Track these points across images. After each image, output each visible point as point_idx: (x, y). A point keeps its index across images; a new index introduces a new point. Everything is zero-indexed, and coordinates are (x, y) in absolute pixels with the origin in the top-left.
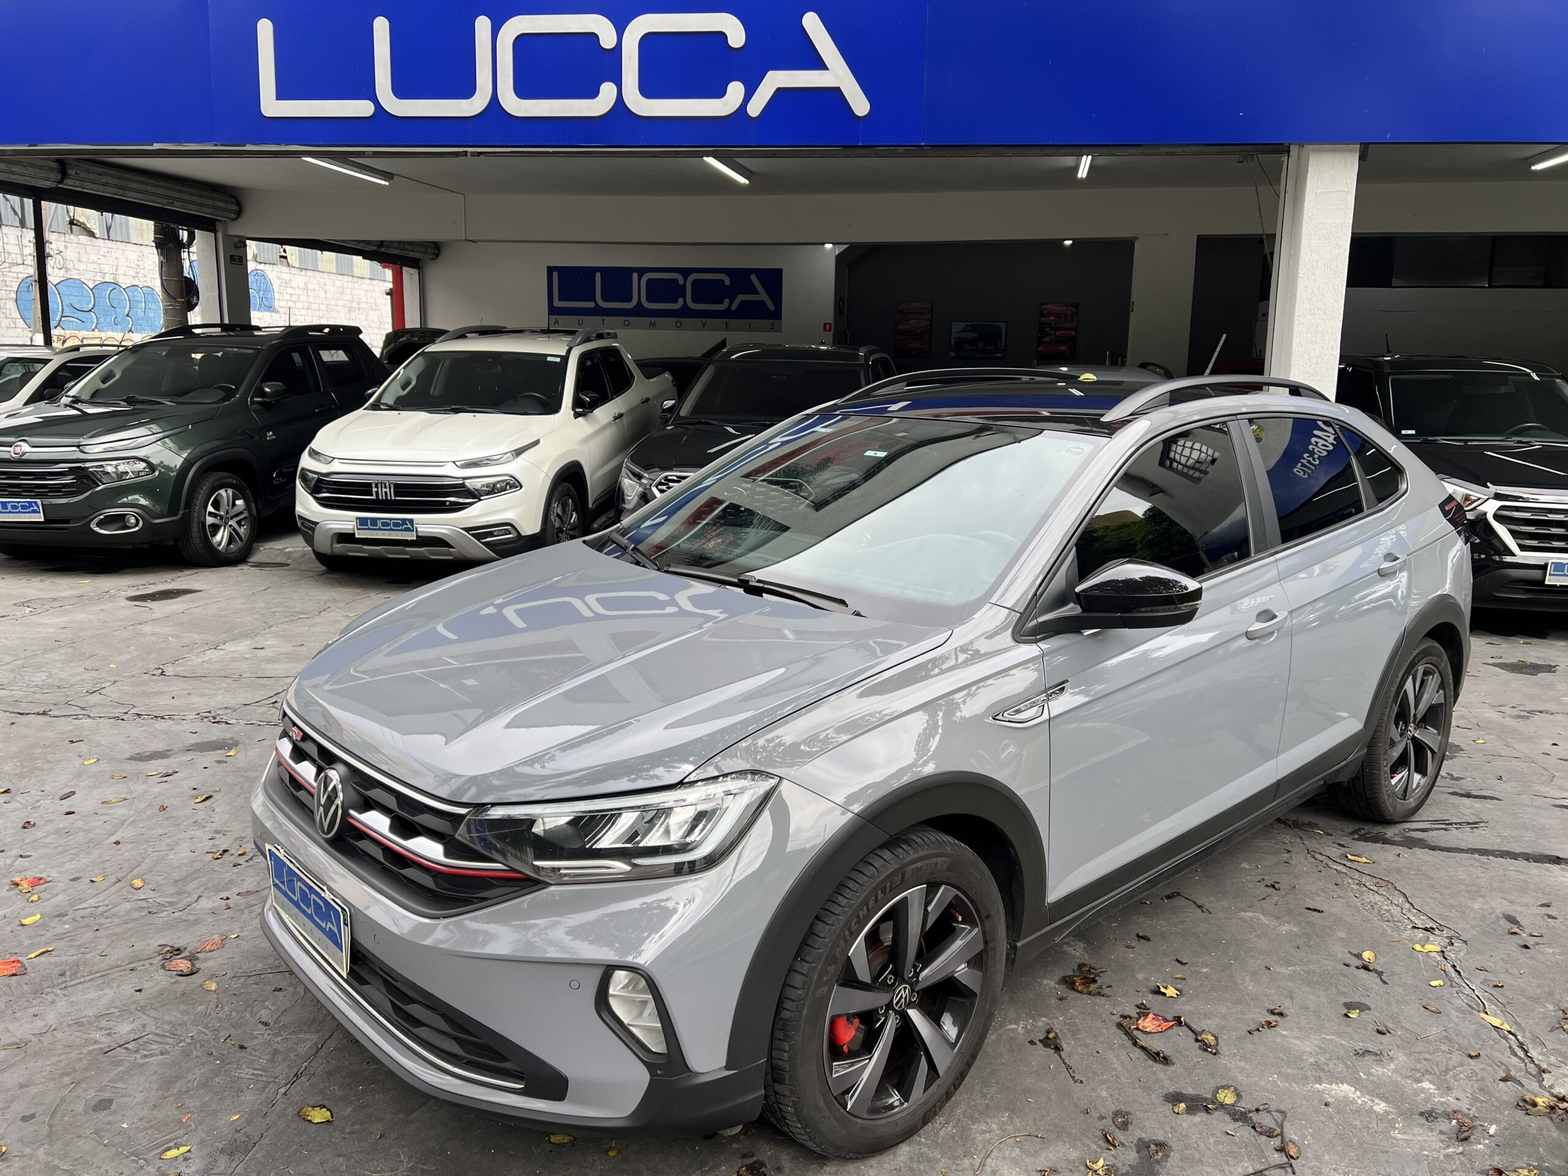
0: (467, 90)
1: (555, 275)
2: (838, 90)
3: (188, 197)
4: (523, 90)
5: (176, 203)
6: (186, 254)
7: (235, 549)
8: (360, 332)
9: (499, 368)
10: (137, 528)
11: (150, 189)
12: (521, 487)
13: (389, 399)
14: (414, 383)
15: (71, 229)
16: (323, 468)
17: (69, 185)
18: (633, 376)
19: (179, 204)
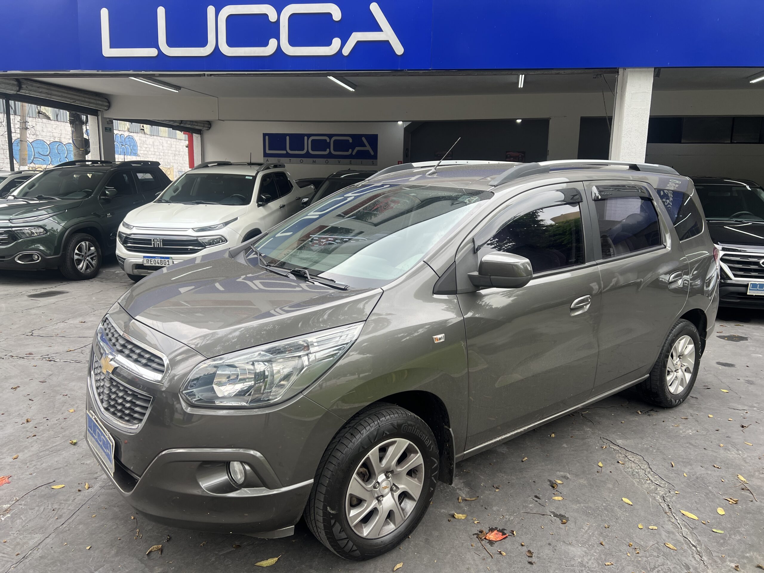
0: (203, 43)
1: (267, 137)
2: (387, 42)
3: (83, 99)
4: (231, 43)
5: (77, 102)
6: (85, 127)
7: (90, 271)
8: (159, 164)
9: (222, 182)
10: (38, 261)
11: (63, 94)
12: (227, 241)
13: (167, 198)
14: (180, 189)
15: (39, 116)
16: (128, 231)
17: (23, 92)
18: (292, 186)
19: (79, 102)
